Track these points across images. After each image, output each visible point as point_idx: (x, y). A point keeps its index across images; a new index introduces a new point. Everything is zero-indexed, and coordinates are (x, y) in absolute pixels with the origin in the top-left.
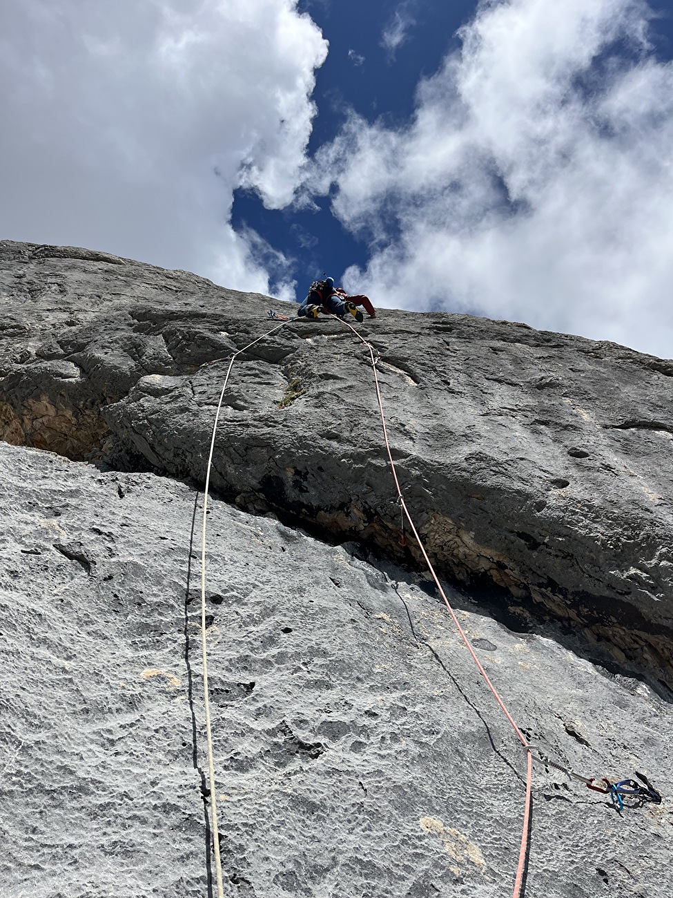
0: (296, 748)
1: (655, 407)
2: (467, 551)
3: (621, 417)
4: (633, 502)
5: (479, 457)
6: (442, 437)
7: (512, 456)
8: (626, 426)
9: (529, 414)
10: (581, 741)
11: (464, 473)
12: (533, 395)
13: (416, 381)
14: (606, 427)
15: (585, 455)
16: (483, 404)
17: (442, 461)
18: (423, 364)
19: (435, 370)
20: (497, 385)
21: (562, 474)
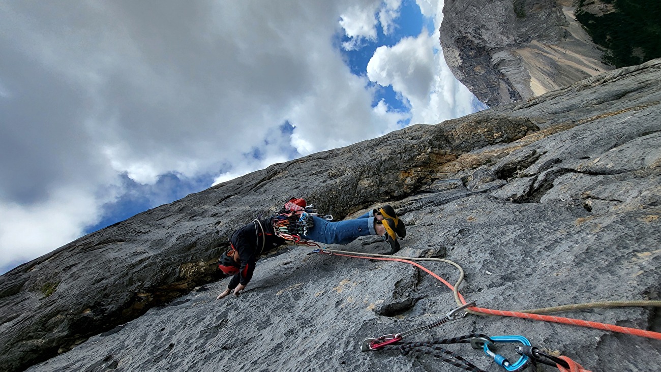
0: (216, 329)
1: (224, 193)
2: (205, 268)
3: (217, 201)
4: (243, 211)
5: (181, 237)
6: (158, 243)
7: (193, 229)
8: (221, 202)
9: (186, 218)
10: (289, 263)
11: (180, 245)
12: (181, 213)
13: (123, 241)
14: (215, 205)
15: (217, 214)
16: (164, 227)
17: (167, 248)
18: (121, 234)
19: (129, 232)
20: (164, 220)
21: (216, 221)
